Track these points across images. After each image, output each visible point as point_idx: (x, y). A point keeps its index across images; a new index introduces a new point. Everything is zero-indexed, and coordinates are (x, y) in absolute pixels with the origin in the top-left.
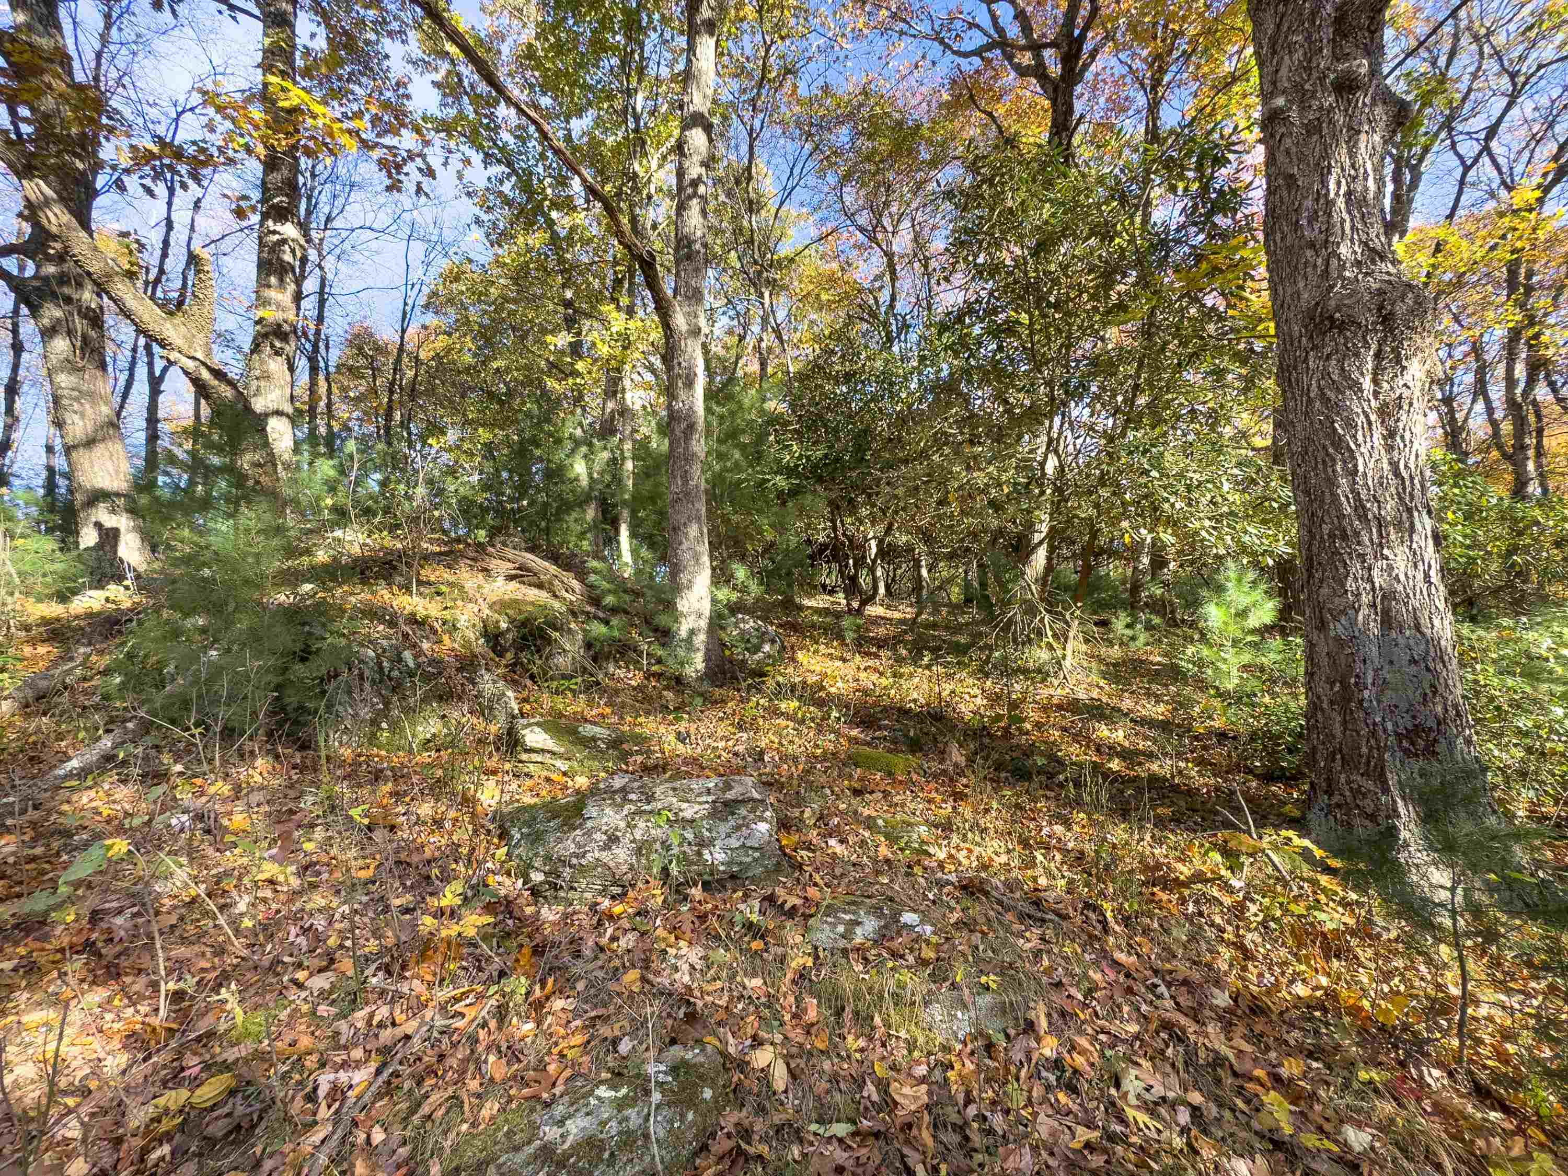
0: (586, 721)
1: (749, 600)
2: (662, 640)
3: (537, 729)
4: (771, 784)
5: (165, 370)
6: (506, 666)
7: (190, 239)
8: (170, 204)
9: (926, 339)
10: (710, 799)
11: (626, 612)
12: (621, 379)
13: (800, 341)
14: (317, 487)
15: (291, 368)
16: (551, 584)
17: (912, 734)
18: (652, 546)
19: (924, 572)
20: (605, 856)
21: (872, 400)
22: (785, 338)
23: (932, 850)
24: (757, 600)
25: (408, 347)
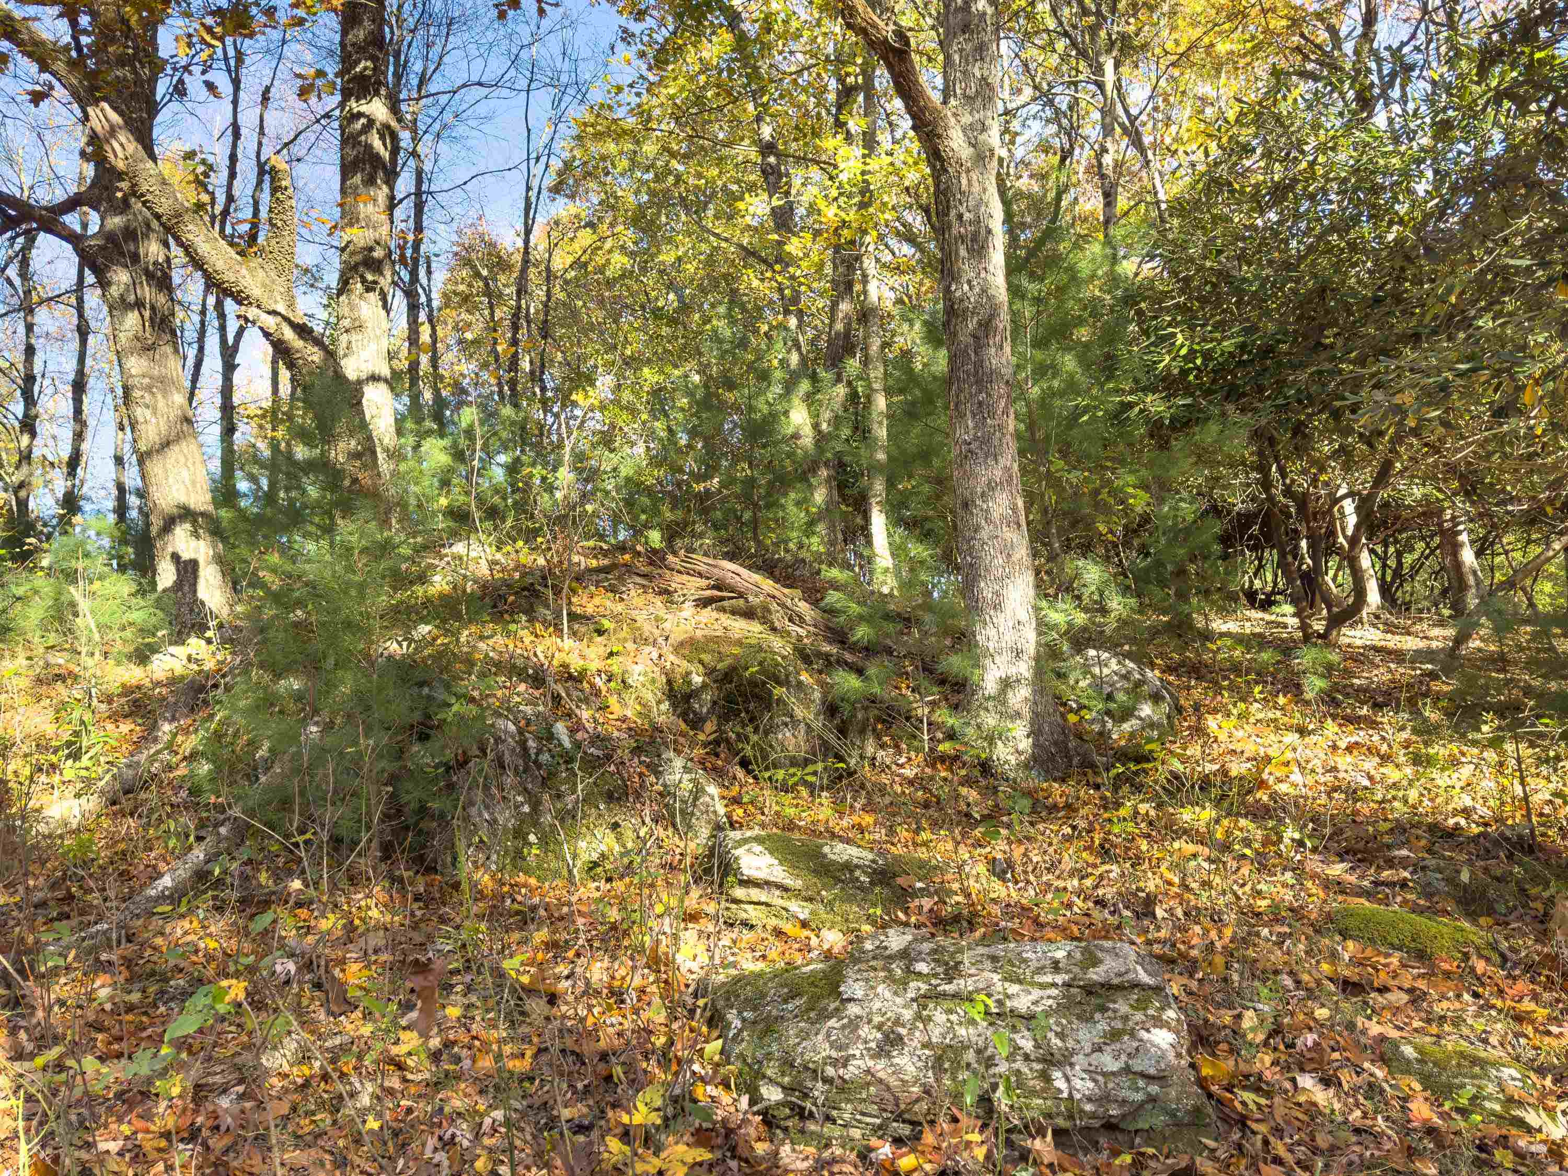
0: (833, 836)
1: (1110, 624)
2: (954, 699)
3: (758, 848)
4: (1173, 961)
5: (240, 332)
6: (705, 745)
7: (260, 144)
8: (235, 103)
9: (1448, 88)
10: (1059, 979)
11: (889, 651)
12: (858, 258)
13: (1177, 139)
14: (429, 484)
15: (386, 307)
16: (767, 610)
17: (1465, 877)
18: (926, 536)
19: (1468, 556)
20: (880, 1067)
21: (1333, 229)
22: (1147, 140)
23: (1532, 1118)
24: (1123, 623)
25: (535, 255)
